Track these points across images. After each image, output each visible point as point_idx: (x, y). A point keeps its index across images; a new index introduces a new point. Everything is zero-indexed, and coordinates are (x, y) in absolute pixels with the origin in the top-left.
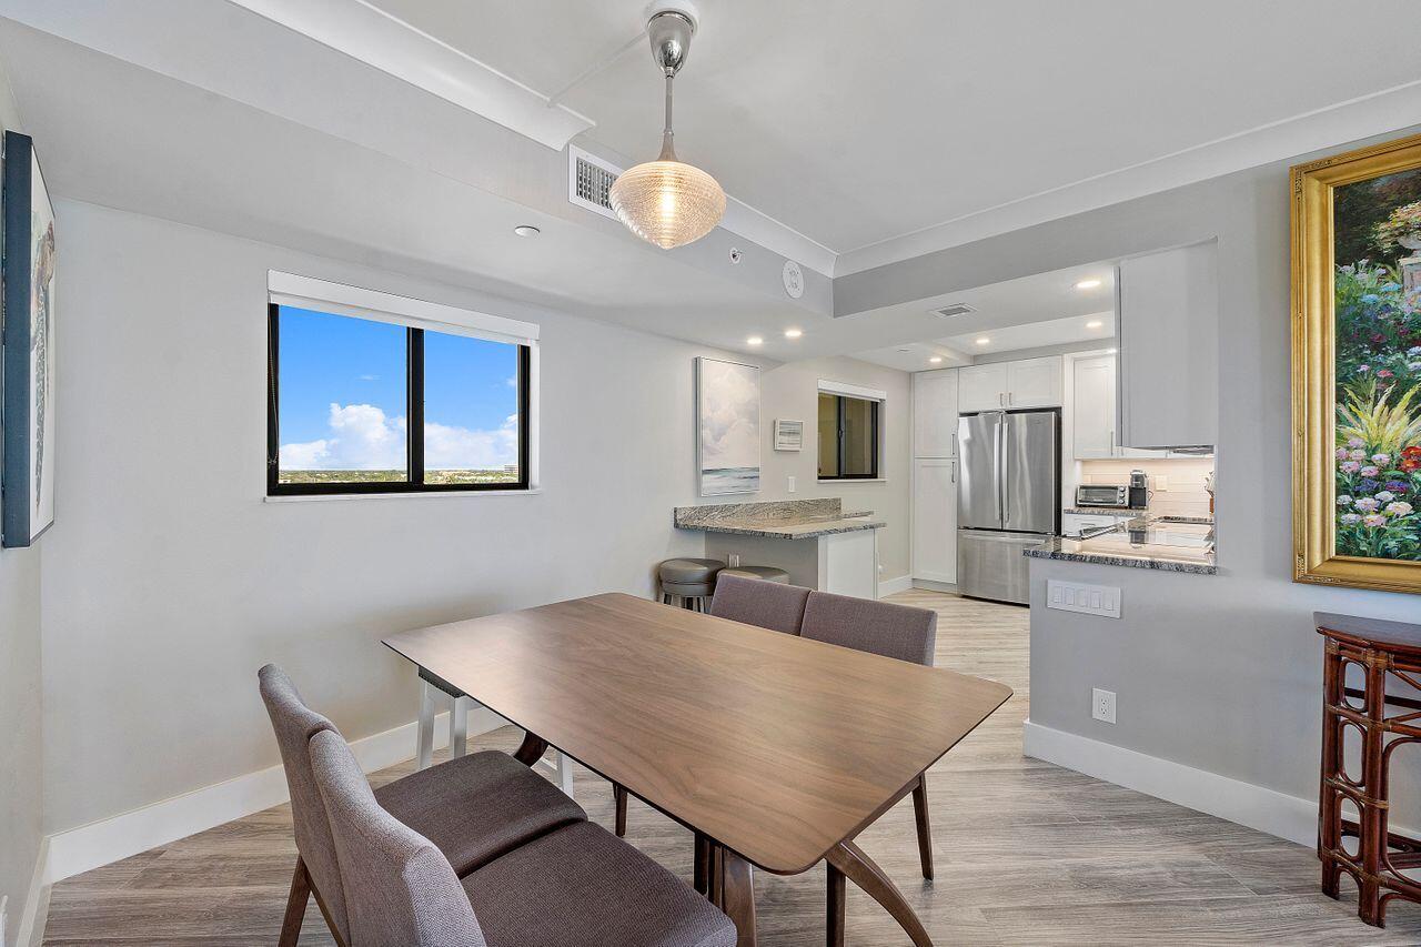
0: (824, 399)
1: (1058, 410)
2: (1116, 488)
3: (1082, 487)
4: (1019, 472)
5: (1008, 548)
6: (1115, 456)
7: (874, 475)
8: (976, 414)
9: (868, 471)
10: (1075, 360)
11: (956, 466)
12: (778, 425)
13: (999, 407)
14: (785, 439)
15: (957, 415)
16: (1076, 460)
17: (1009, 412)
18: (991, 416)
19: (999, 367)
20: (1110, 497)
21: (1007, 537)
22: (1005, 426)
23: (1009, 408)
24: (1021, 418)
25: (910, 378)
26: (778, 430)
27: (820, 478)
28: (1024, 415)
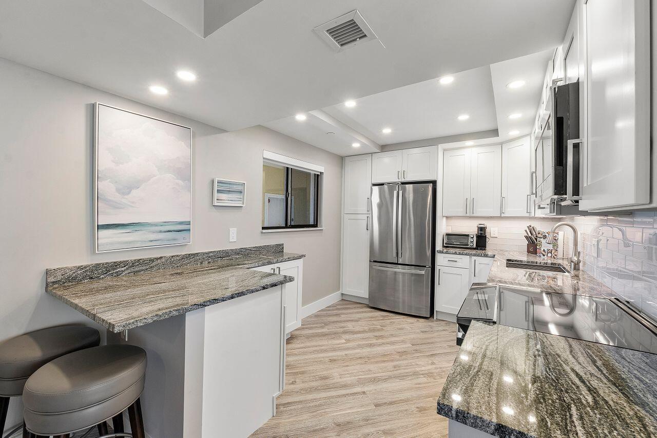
0: (269, 168)
1: (434, 183)
2: (468, 236)
3: (447, 235)
4: (408, 224)
5: (401, 276)
6: (468, 215)
7: (315, 225)
8: (383, 184)
9: (312, 222)
10: (444, 150)
11: (370, 219)
12: (216, 184)
13: (396, 180)
14: (223, 196)
15: (370, 185)
16: (444, 216)
17: (403, 183)
18: (392, 185)
19: (398, 153)
20: (465, 241)
21: (399, 269)
22: (401, 193)
23: (403, 180)
24: (410, 187)
25: (341, 160)
26: (216, 188)
27: (263, 228)
28: (412, 185)
